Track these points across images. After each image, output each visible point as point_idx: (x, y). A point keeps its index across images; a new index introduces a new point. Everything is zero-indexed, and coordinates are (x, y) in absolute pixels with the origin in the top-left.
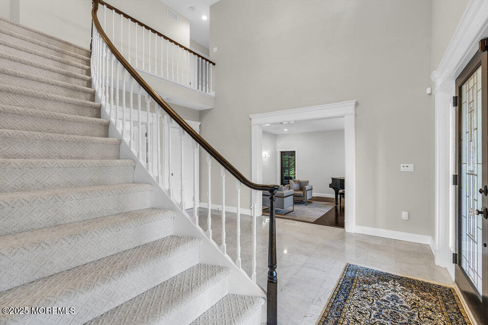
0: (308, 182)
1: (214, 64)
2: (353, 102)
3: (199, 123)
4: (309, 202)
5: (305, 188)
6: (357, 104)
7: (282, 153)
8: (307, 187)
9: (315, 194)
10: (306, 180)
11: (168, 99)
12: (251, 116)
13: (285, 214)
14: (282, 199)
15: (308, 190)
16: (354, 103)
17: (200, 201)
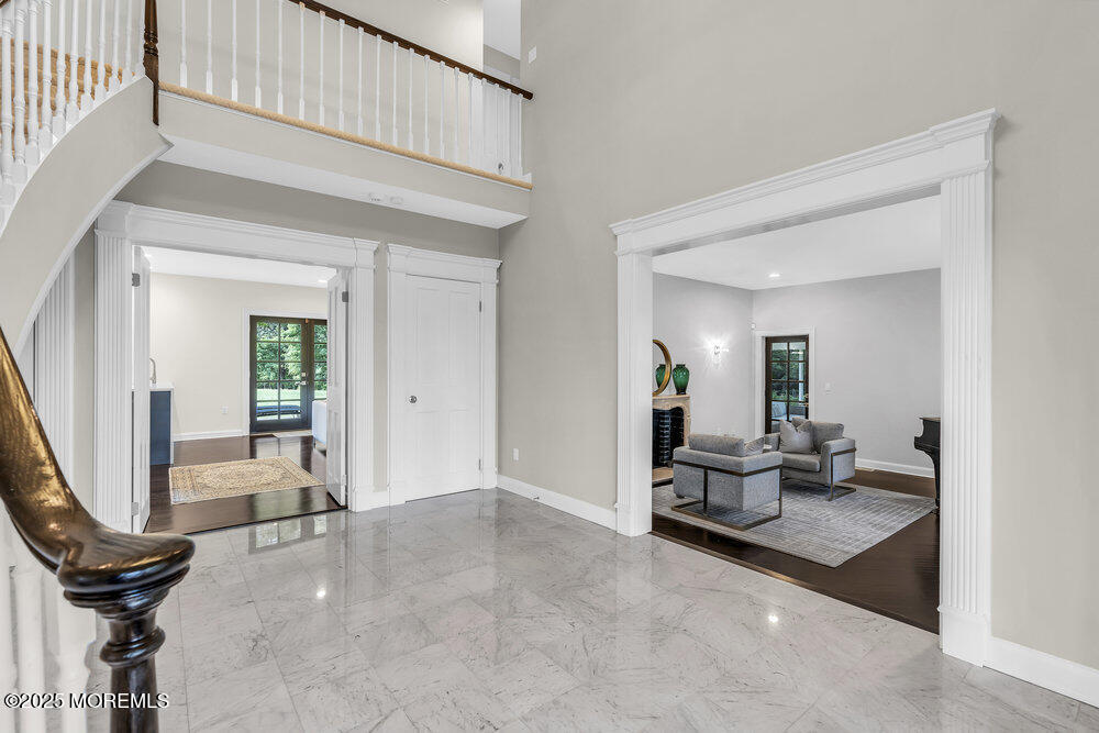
0: (840, 428)
1: (529, 96)
2: (983, 120)
3: (497, 263)
4: (844, 490)
5: (827, 448)
6: (1000, 128)
7: (769, 341)
8: (835, 445)
9: (864, 463)
10: (835, 421)
11: (392, 199)
12: (616, 228)
13: (748, 527)
14: (738, 478)
15: (836, 454)
16: (986, 124)
17: (500, 470)
